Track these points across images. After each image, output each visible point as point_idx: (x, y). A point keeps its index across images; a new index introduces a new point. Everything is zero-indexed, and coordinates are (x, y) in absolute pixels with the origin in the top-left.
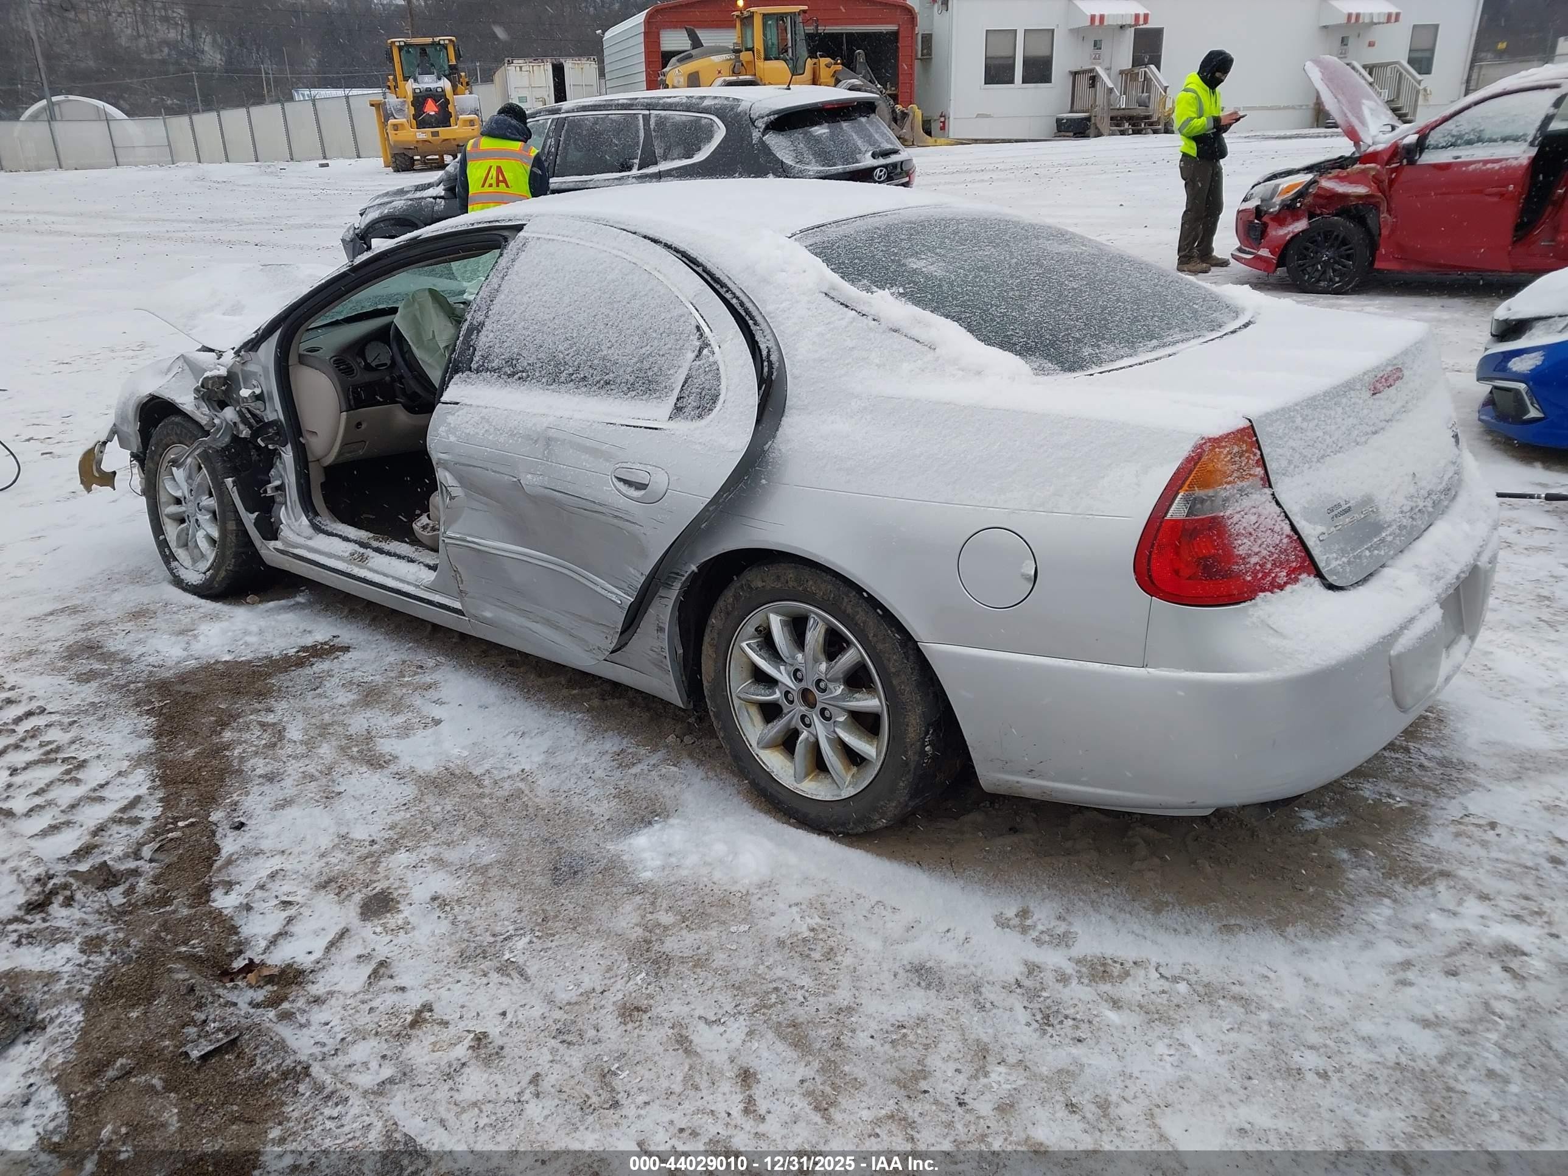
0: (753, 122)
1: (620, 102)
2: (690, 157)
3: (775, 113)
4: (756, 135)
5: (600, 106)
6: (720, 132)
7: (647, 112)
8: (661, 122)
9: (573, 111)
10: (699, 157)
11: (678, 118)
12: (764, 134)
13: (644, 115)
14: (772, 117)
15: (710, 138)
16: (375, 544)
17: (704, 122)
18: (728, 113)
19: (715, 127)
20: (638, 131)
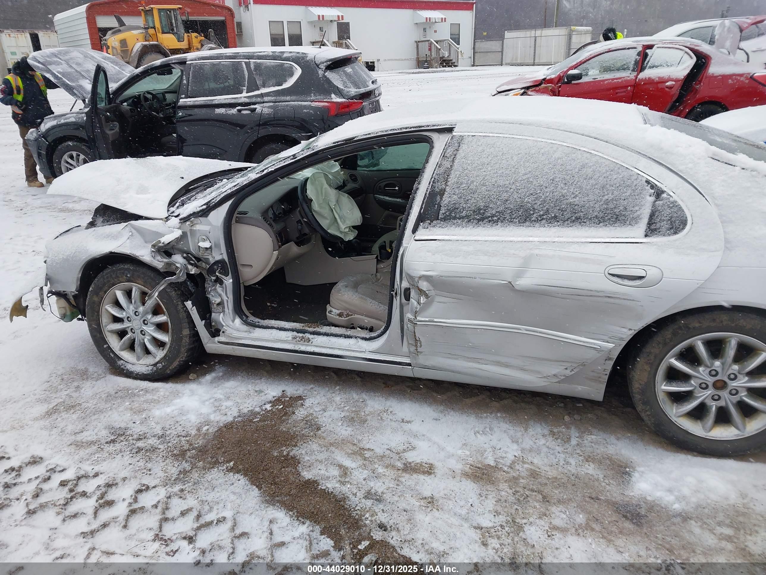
0: (318, 66)
1: (227, 54)
2: (281, 85)
3: (330, 60)
4: (320, 72)
5: (214, 57)
6: (298, 72)
7: (247, 60)
8: (258, 67)
9: (196, 60)
10: (286, 86)
11: (268, 64)
12: (325, 72)
13: (245, 62)
14: (329, 63)
15: (291, 75)
16: (311, 329)
17: (286, 65)
18: (300, 60)
19: (294, 68)
20: (243, 71)
